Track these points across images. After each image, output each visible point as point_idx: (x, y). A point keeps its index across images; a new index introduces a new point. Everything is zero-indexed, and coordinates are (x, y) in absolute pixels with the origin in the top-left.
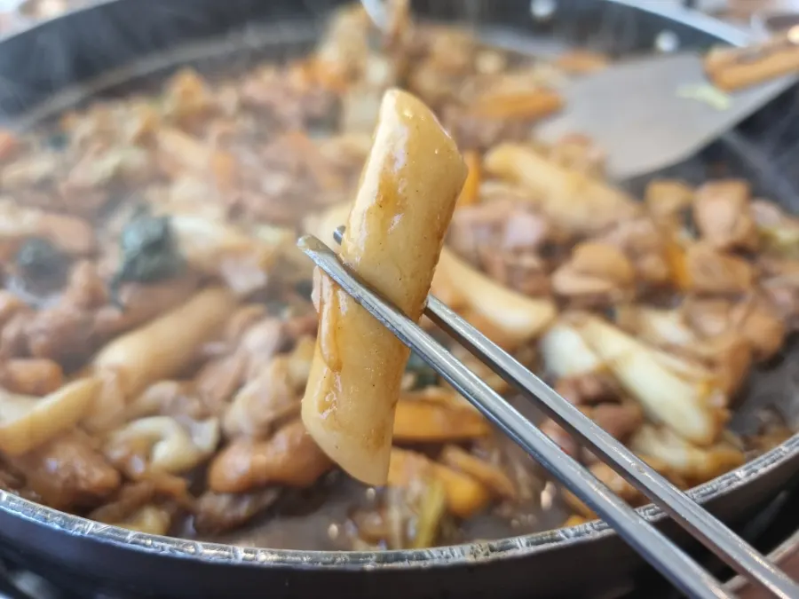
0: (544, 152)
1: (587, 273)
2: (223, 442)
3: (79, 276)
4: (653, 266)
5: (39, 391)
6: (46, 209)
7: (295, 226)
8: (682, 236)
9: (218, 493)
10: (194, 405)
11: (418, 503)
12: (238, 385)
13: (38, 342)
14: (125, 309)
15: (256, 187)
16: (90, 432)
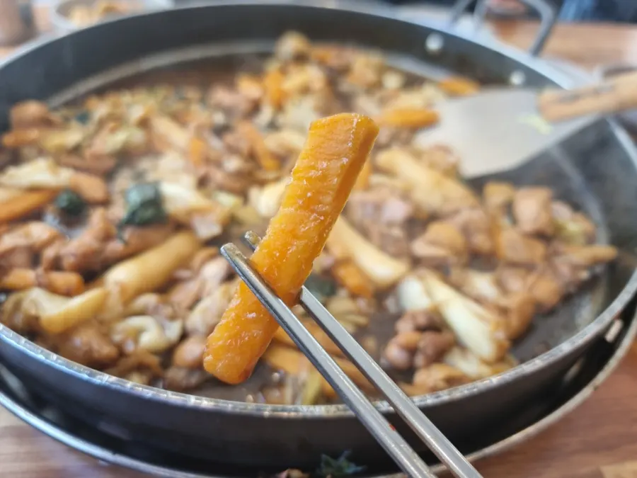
0: (417, 155)
1: (434, 243)
2: (184, 336)
3: (97, 219)
4: (481, 241)
5: (69, 294)
6: (77, 169)
7: (244, 195)
8: (505, 222)
9: (179, 367)
10: (168, 311)
11: (304, 385)
12: (197, 300)
13: (68, 261)
14: (126, 243)
15: (218, 164)
16: (102, 323)
